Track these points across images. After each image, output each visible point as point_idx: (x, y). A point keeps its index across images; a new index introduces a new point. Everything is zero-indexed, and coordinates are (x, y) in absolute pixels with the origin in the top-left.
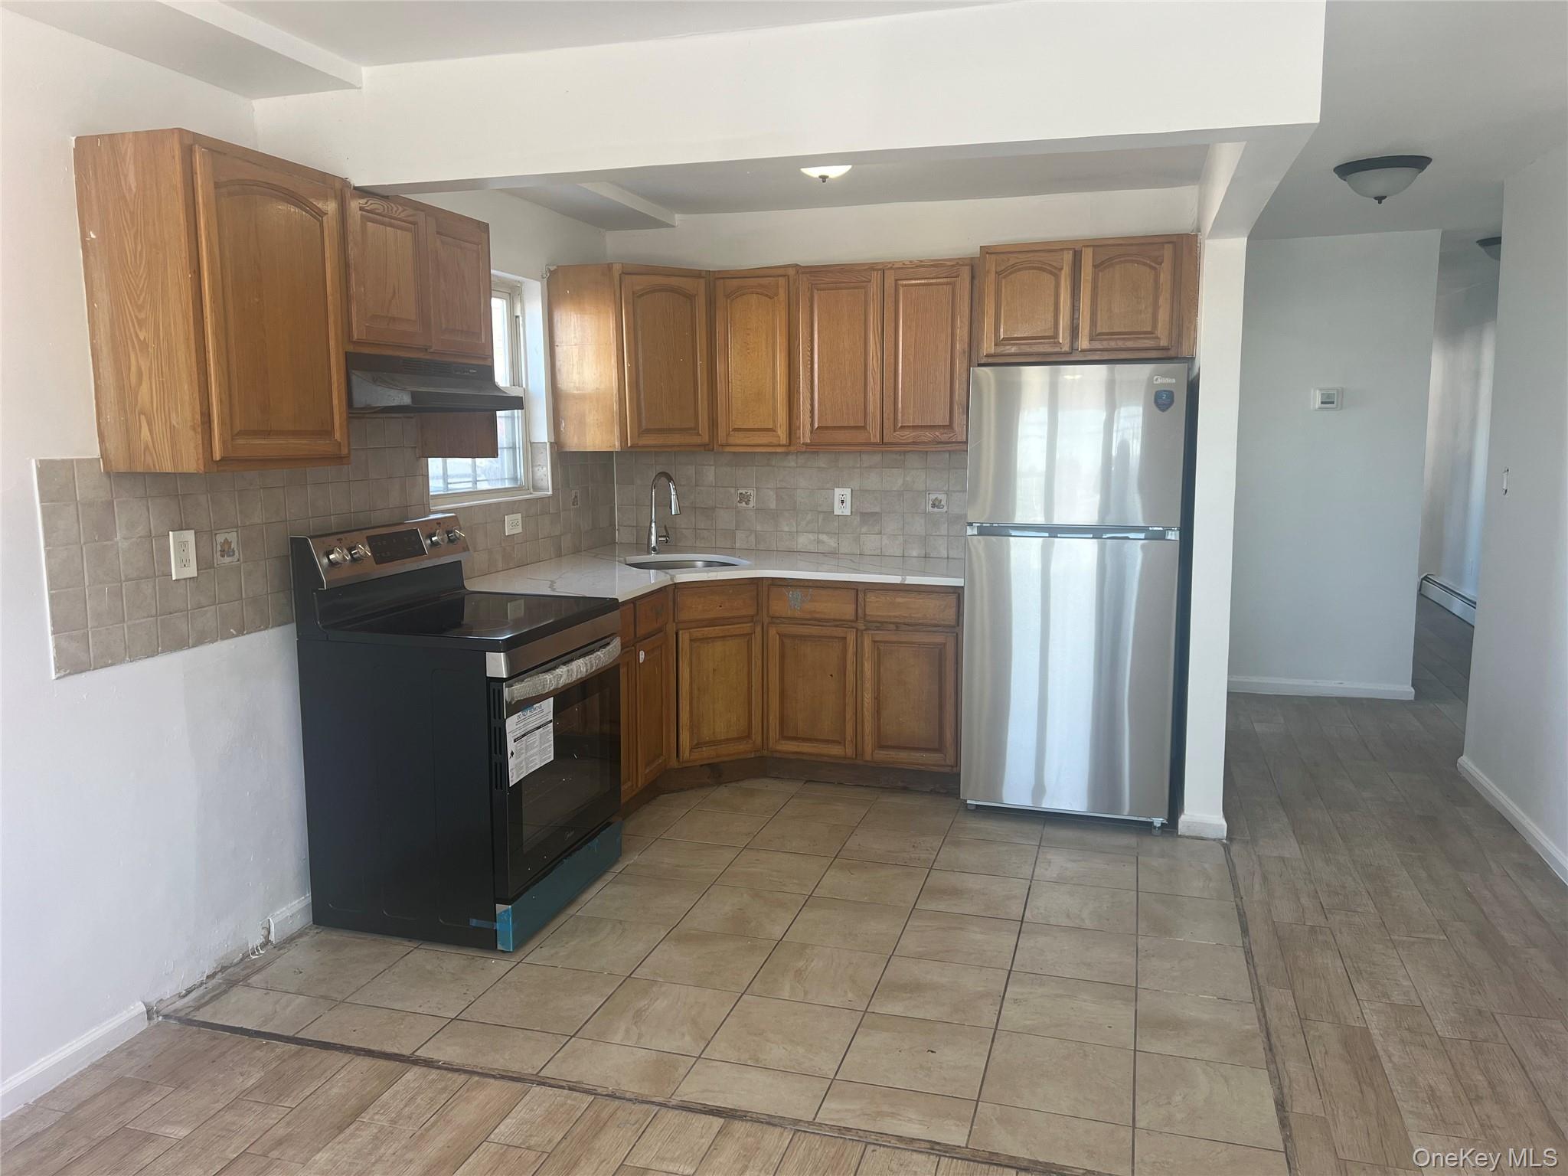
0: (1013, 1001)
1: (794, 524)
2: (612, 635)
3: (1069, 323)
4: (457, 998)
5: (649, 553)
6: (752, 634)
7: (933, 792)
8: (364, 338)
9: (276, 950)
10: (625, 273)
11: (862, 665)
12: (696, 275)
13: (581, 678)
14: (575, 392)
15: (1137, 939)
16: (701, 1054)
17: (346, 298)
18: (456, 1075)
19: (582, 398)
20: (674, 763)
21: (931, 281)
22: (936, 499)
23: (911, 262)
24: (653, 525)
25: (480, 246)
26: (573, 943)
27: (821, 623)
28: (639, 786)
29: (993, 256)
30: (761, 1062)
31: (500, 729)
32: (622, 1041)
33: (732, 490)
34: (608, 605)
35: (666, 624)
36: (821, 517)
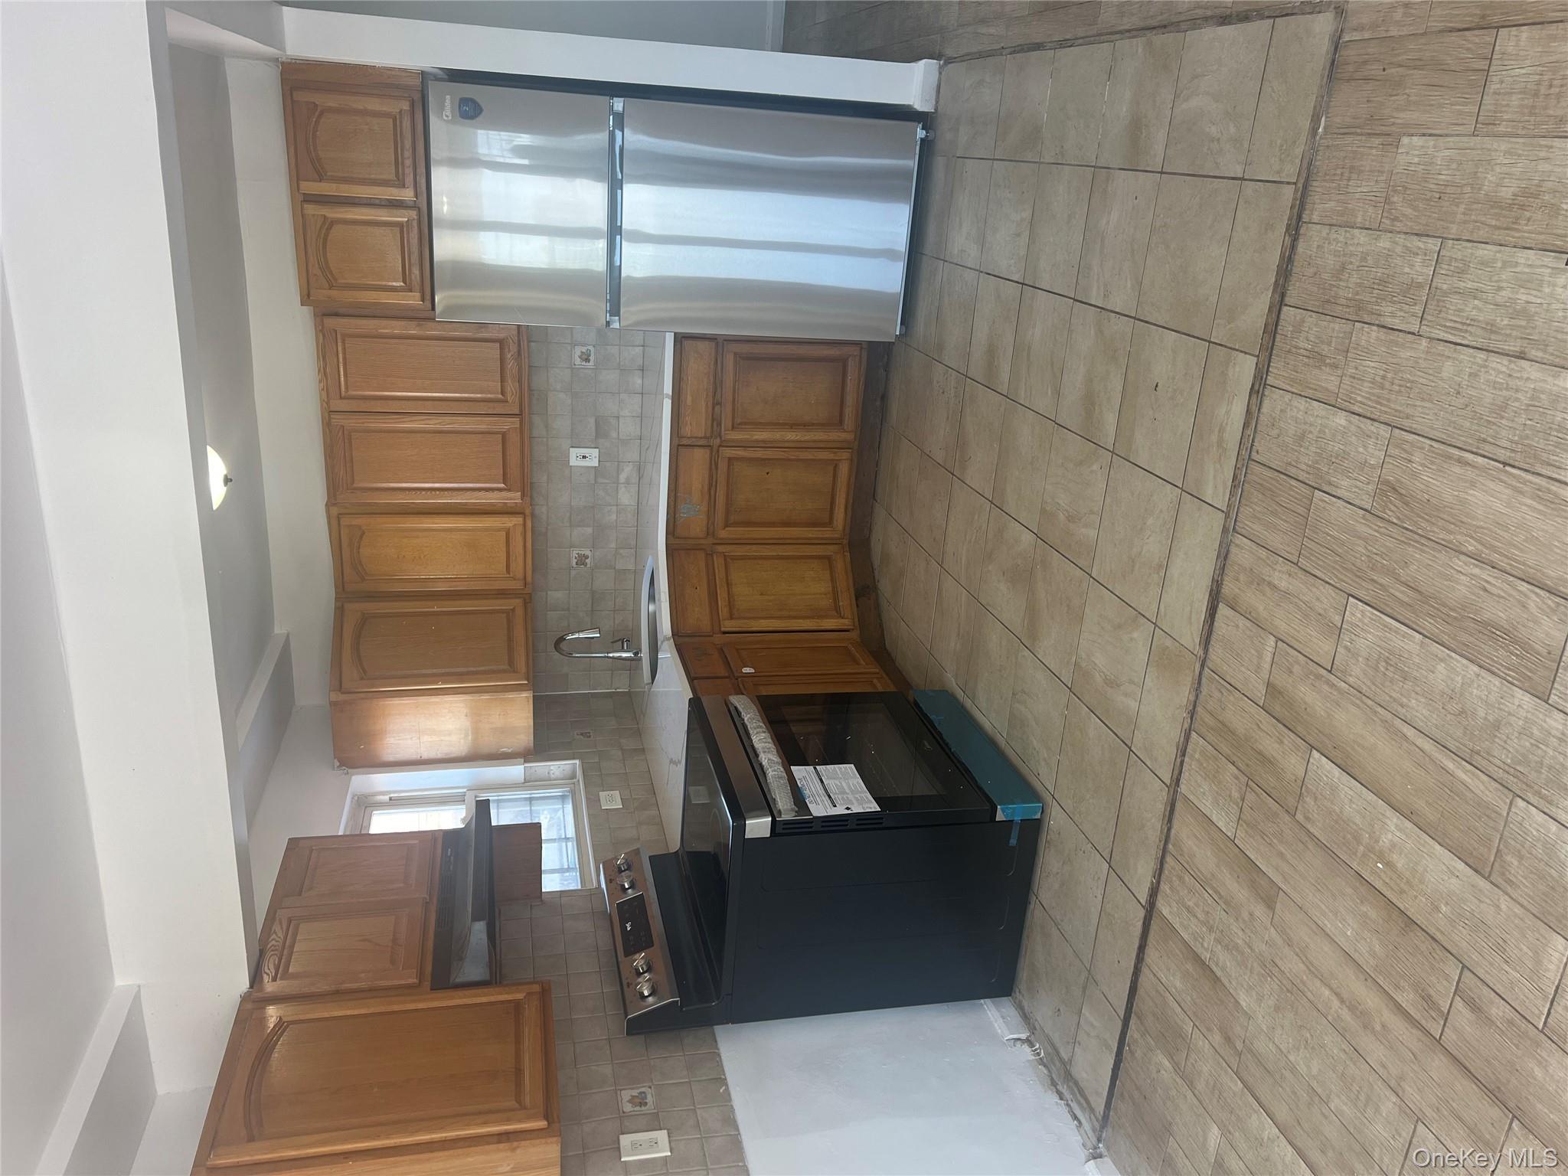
0: (1106, 299)
1: (609, 508)
2: (727, 704)
3: (386, 210)
4: (1088, 860)
5: (640, 659)
6: (725, 556)
7: (887, 369)
8: (415, 971)
9: (1035, 1032)
10: (340, 688)
11: (757, 441)
12: (340, 612)
13: (772, 739)
14: (470, 737)
15: (1043, 163)
16: (1152, 622)
17: (372, 992)
18: (1166, 866)
19: (476, 731)
20: (855, 635)
21: (341, 360)
22: (580, 357)
23: (320, 382)
24: (611, 655)
25: (314, 848)
26: (1035, 742)
27: (714, 484)
28: (877, 671)
29: (312, 292)
30: (1162, 562)
31: (823, 822)
32: (1136, 701)
33: (573, 573)
34: (696, 707)
35: (714, 644)
36: (600, 480)
